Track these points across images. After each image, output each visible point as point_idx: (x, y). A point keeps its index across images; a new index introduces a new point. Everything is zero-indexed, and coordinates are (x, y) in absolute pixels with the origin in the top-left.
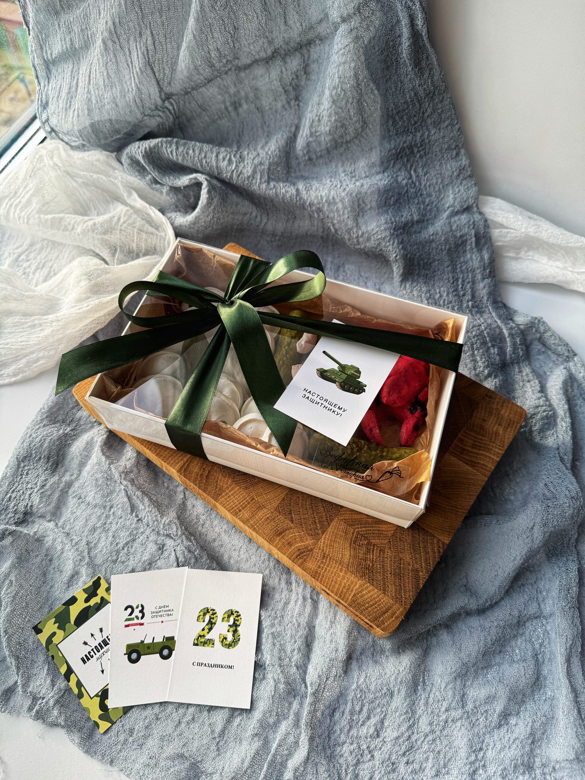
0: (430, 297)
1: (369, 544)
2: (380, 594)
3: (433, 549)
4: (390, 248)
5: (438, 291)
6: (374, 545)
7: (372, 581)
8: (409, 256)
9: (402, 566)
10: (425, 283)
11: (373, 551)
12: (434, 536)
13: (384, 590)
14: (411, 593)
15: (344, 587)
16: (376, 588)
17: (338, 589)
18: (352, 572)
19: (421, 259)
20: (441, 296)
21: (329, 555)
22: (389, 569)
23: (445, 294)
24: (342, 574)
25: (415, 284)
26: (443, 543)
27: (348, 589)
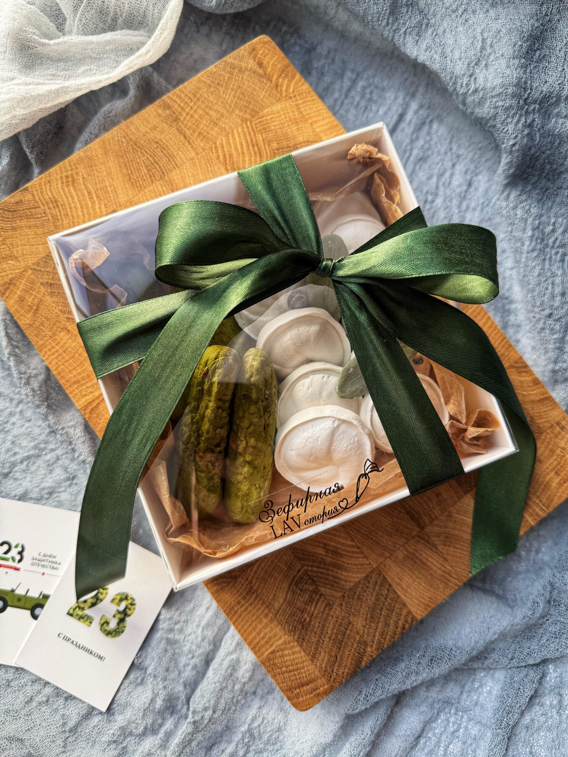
0: (538, 228)
1: (316, 591)
2: (306, 660)
3: (397, 622)
4: (510, 128)
5: (553, 220)
6: (321, 595)
7: (301, 640)
8: (533, 151)
9: (348, 632)
10: (539, 201)
11: (317, 603)
12: (404, 605)
13: (314, 657)
14: (346, 670)
15: (263, 638)
16: (305, 651)
17: (255, 638)
18: (280, 623)
19: (550, 163)
20: (553, 231)
21: (256, 591)
22: (329, 632)
23: (560, 230)
24: (265, 621)
25: (524, 197)
26: (413, 618)
27: (267, 642)
